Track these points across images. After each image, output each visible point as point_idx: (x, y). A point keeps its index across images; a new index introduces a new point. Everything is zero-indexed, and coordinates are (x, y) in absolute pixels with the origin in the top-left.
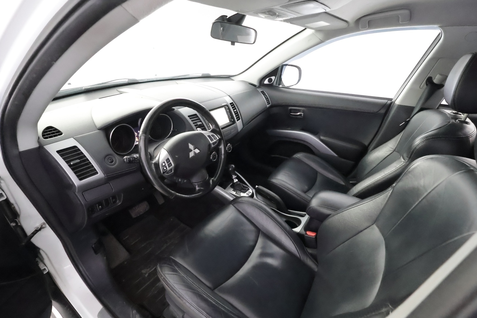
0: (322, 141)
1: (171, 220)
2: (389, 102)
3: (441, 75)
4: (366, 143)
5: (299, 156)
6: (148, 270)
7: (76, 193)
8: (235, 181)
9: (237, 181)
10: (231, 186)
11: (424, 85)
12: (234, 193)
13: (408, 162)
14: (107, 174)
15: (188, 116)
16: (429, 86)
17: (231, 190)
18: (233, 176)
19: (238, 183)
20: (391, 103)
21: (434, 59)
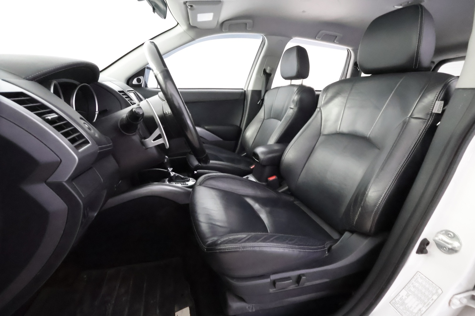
2: (243, 91)
3: (269, 67)
7: (65, 183)
8: (172, 174)
9: (174, 173)
10: (170, 181)
11: (262, 74)
12: (179, 185)
13: (296, 109)
14: (99, 145)
15: (118, 91)
16: (265, 75)
17: (174, 184)
18: (169, 168)
19: (177, 175)
20: (245, 91)
21: (265, 57)
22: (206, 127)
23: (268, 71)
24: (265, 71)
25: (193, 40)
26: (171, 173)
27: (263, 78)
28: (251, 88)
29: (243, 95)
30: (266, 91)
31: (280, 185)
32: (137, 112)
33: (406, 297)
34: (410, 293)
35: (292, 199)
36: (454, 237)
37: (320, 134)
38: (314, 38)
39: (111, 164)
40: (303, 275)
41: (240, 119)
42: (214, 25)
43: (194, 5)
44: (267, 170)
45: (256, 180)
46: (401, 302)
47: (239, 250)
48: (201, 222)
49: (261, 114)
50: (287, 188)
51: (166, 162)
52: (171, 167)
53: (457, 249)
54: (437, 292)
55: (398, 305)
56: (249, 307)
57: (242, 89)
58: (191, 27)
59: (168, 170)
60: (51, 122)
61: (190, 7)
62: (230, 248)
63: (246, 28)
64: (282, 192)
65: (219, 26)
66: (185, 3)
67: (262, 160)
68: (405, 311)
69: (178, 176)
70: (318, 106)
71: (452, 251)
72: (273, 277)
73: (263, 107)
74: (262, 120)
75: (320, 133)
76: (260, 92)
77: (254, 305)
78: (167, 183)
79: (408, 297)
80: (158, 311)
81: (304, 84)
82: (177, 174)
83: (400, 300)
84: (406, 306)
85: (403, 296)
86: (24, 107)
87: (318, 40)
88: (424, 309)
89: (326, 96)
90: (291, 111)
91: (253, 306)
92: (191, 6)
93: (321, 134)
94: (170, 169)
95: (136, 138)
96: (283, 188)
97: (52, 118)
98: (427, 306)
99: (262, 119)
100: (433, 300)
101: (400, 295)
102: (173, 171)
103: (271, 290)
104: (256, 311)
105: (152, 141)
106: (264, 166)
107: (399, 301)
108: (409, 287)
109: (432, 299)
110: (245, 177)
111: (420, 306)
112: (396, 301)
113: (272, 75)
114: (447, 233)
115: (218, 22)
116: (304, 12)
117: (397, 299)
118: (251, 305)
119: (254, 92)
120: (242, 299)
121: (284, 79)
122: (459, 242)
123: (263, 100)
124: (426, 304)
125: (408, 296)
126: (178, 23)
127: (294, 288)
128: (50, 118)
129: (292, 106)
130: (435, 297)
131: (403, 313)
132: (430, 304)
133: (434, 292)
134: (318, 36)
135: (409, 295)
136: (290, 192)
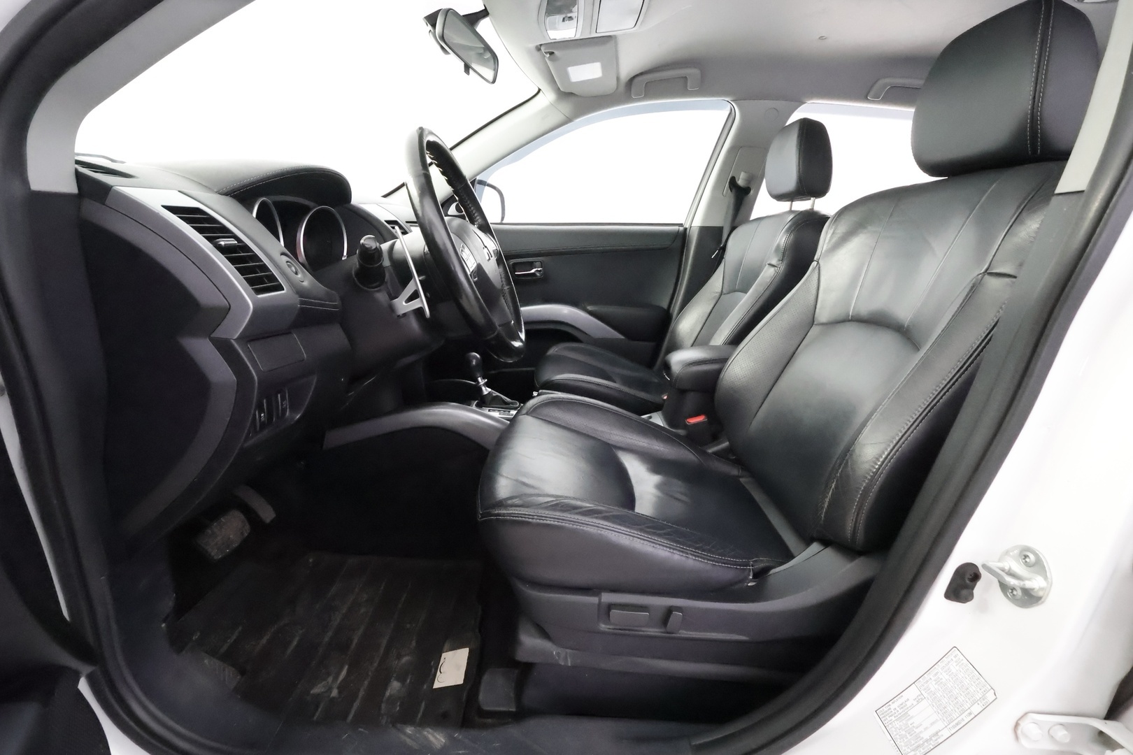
0: (591, 313)
1: (311, 561)
2: (681, 229)
3: (745, 172)
4: (665, 305)
5: (553, 351)
6: (330, 679)
7: (233, 341)
8: (486, 390)
9: (490, 390)
10: (479, 406)
11: (727, 191)
12: (496, 414)
13: (782, 268)
14: (301, 296)
15: (386, 221)
16: (734, 190)
17: (486, 411)
18: (479, 379)
19: (494, 395)
20: (686, 229)
21: (734, 149)
22: (589, 308)
23: (741, 182)
24: (733, 183)
25: (568, 120)
26: (483, 388)
27: (728, 198)
28: (698, 222)
29: (680, 237)
30: (733, 228)
31: (715, 438)
32: (367, 246)
33: (915, 703)
34: (926, 695)
35: (734, 472)
36: (1038, 566)
37: (812, 322)
38: (864, 98)
39: (333, 338)
40: (679, 609)
41: (671, 291)
42: (611, 85)
43: (556, 52)
44: (691, 400)
45: (665, 423)
46: (900, 711)
47: (530, 520)
48: (502, 476)
49: (716, 283)
50: (726, 444)
51: (474, 366)
52: (484, 378)
53: (1041, 594)
54: (984, 698)
55: (893, 718)
56: (558, 654)
57: (681, 225)
58: (565, 95)
59: (479, 383)
60: (224, 250)
61: (548, 55)
62: (515, 514)
63: (686, 86)
64: (715, 453)
65: (622, 88)
66: (538, 48)
67: (677, 377)
68: (904, 733)
69: (497, 396)
70: (815, 258)
71: (1029, 598)
72: (607, 598)
73: (722, 265)
74: (718, 295)
75: (814, 321)
76: (719, 230)
77: (568, 651)
78: (474, 407)
79: (918, 702)
80: (414, 643)
81: (816, 209)
82: (496, 394)
83: (898, 707)
84: (910, 722)
85: (908, 700)
86: (192, 227)
87: (873, 102)
88: (946, 733)
89: (833, 233)
90: (769, 274)
91: (566, 653)
92: (552, 53)
93: (815, 323)
94: (481, 381)
95: (381, 296)
96: (719, 444)
97: (225, 244)
98: (954, 727)
99: (717, 293)
100: (970, 714)
101: (902, 696)
102: (487, 385)
103: (603, 627)
104: (574, 667)
105: (404, 303)
106: (683, 392)
107: (898, 709)
108: (927, 681)
109: (969, 711)
110: (644, 417)
111: (940, 725)
112: (890, 709)
113: (752, 192)
114: (1024, 554)
115: (618, 79)
116: (821, 38)
117: (893, 706)
118: (562, 651)
119: (704, 230)
120: (545, 634)
121: (775, 200)
122: (1046, 578)
123: (724, 249)
124: (954, 723)
125: (919, 700)
126: (539, 90)
127: (657, 634)
128: (223, 243)
129: (774, 262)
130: (976, 709)
131: (898, 736)
132: (963, 723)
133: (978, 696)
134: (872, 93)
135: (922, 699)
136: (734, 456)
